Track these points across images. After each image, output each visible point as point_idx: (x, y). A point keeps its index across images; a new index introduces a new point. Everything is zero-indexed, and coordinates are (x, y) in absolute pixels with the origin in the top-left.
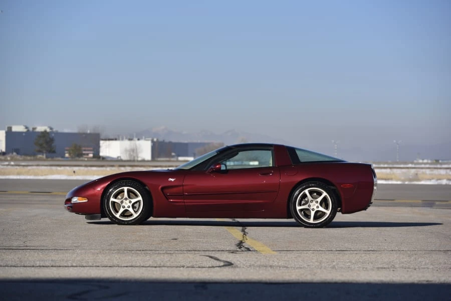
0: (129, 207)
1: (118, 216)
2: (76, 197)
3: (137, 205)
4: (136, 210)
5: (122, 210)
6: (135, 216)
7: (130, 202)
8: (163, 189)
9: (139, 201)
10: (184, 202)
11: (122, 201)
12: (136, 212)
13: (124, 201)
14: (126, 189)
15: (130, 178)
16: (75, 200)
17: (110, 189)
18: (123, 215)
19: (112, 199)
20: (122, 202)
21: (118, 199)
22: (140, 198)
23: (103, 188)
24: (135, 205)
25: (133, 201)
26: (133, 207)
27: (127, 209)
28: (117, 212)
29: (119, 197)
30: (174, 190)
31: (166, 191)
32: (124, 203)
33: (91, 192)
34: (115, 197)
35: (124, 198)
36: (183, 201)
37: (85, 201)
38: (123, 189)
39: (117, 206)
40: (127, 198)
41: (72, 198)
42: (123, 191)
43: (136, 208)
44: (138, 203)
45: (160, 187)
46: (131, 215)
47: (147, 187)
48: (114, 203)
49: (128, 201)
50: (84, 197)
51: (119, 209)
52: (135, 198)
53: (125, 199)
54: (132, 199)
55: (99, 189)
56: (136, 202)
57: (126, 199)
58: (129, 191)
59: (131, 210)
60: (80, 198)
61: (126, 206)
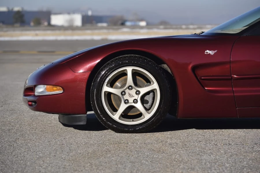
0: (135, 101)
1: (116, 117)
2: (42, 86)
3: (149, 98)
4: (147, 106)
5: (123, 107)
6: (147, 116)
7: (138, 93)
8: (194, 69)
9: (153, 91)
10: (233, 92)
11: (124, 91)
12: (147, 110)
13: (127, 91)
14: (129, 70)
15: (136, 51)
16: (41, 90)
17: (102, 70)
18: (125, 115)
19: (106, 89)
20: (123, 93)
21: (117, 88)
22: (155, 86)
23: (89, 69)
24: (147, 98)
25: (143, 90)
26: (143, 101)
27: (133, 104)
28: (115, 110)
29: (118, 84)
30: (216, 71)
31: (201, 72)
32: (127, 94)
33: (68, 76)
34: (112, 84)
35: (127, 86)
36: (230, 89)
37: (58, 91)
38: (126, 70)
39: (115, 100)
40: (133, 85)
41: (35, 86)
42: (124, 74)
43: (147, 102)
44: (151, 94)
45: (191, 66)
46: (140, 115)
47: (165, 66)
48: (109, 95)
49: (133, 92)
50: (56, 85)
51: (119, 106)
52: (146, 86)
53: (128, 88)
54: (140, 87)
55: (81, 71)
56: (148, 93)
57: (130, 88)
58: (135, 74)
59: (139, 106)
60: (48, 86)
61: (131, 100)
